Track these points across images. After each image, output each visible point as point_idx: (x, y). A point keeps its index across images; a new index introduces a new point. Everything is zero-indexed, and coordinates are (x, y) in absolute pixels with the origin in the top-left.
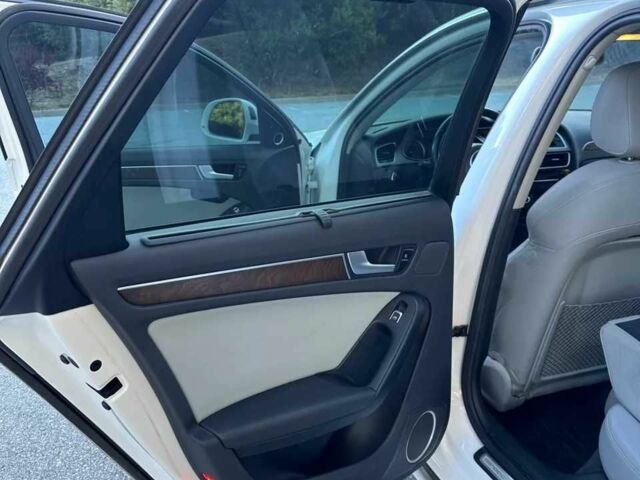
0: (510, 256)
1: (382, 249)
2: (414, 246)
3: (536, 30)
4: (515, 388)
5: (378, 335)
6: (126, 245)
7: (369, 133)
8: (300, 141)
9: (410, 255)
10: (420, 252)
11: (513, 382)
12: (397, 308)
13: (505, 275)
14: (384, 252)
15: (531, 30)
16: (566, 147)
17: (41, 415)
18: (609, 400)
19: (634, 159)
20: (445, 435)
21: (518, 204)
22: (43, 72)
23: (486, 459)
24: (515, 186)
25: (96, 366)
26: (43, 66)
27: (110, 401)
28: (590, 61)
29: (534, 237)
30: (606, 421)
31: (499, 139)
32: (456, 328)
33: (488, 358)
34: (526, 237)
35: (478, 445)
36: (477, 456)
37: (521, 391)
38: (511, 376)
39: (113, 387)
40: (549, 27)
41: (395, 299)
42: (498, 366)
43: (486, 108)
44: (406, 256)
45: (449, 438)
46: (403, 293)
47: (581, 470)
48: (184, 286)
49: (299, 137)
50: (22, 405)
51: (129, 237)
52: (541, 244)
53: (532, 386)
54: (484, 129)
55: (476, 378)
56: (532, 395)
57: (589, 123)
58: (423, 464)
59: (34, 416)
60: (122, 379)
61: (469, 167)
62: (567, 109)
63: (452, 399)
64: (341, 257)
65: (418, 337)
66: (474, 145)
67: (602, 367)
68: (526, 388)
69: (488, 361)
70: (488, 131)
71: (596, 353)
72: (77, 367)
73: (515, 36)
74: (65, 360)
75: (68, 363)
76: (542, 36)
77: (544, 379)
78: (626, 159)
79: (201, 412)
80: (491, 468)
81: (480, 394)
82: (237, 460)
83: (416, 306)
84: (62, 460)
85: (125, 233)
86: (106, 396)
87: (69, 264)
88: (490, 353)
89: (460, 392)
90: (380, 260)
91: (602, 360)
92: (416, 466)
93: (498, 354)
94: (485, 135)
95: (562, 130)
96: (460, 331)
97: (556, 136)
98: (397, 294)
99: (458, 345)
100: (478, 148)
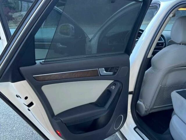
0: (146, 72)
1: (109, 68)
2: (118, 67)
3: (156, 6)
4: (146, 110)
5: (107, 93)
6: (36, 63)
7: (106, 35)
8: (86, 37)
9: (117, 70)
10: (120, 69)
11: (146, 108)
12: (113, 85)
13: (144, 77)
14: (110, 69)
15: (154, 6)
16: (163, 41)
17: (10, 115)
18: (173, 113)
19: (183, 44)
20: (126, 122)
21: (149, 56)
22: (11, 16)
23: (137, 129)
24: (148, 51)
25: (26, 98)
26: (11, 14)
27: (30, 108)
28: (171, 15)
29: (153, 66)
30: (172, 119)
31: (144, 38)
32: (130, 92)
33: (138, 101)
34: (151, 66)
35: (135, 125)
36: (135, 129)
37: (148, 111)
38: (145, 106)
39: (31, 104)
40: (160, 5)
41: (112, 82)
42: (141, 103)
43: (140, 29)
44: (116, 70)
45: (127, 123)
46: (115, 81)
47: (164, 133)
48: (52, 76)
49: (86, 36)
50: (4, 112)
51: (36, 61)
52: (155, 68)
53: (151, 109)
54: (140, 35)
55: (135, 107)
56: (151, 112)
57: (170, 34)
58: (119, 130)
59: (8, 115)
60: (34, 102)
61: (135, 45)
62: (163, 30)
63: (128, 112)
64: (97, 70)
65: (119, 94)
66: (136, 40)
67: (171, 104)
68: (149, 110)
69: (139, 102)
70: (141, 36)
71: (170, 100)
72: (21, 98)
73: (149, 7)
74: (17, 96)
75: (18, 97)
76: (157, 8)
77: (155, 107)
78: (180, 44)
79: (56, 112)
80: (138, 132)
81: (136, 111)
82: (66, 126)
83: (119, 85)
84: (15, 128)
85: (35, 60)
86: (29, 107)
87: (19, 68)
88: (139, 99)
89: (130, 110)
90: (109, 71)
91: (171, 103)
92: (117, 131)
93: (141, 100)
94: (140, 37)
95: (162, 36)
96: (131, 93)
97: (160, 37)
98: (113, 81)
99: (130, 97)
100: (138, 40)
